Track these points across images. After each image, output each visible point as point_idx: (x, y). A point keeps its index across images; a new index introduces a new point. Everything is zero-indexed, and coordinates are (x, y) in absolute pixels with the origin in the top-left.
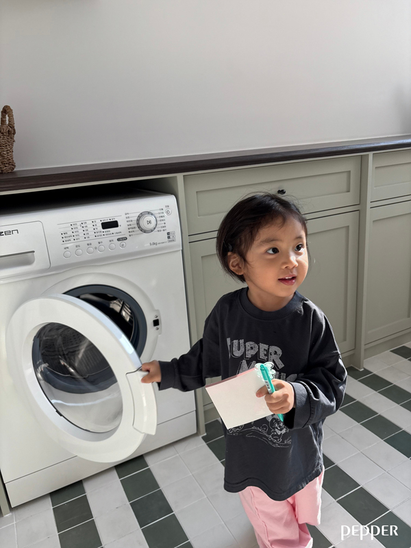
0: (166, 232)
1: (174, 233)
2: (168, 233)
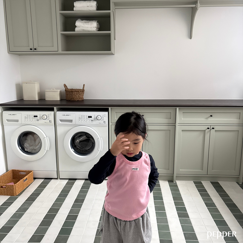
1: (106, 121)
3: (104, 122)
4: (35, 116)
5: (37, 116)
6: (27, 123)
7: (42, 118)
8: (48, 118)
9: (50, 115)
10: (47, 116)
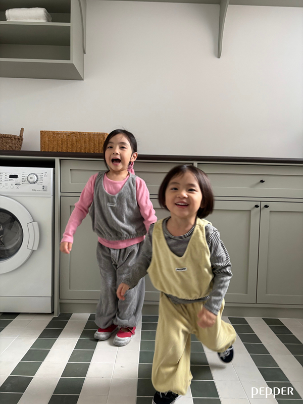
0: (42, 186)
1: (47, 187)
2: (43, 186)
3: (43, 188)
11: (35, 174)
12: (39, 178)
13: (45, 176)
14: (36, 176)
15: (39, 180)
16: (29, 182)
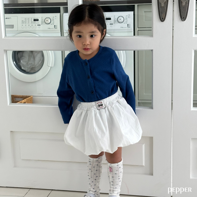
0: (127, 24)
3: (128, 26)
4: (35, 20)
5: (37, 20)
6: (25, 29)
7: (45, 22)
8: (52, 22)
9: (54, 18)
10: (51, 20)
11: (122, 17)
12: (125, 19)
13: (129, 17)
14: (123, 17)
15: (125, 20)
16: (118, 22)
